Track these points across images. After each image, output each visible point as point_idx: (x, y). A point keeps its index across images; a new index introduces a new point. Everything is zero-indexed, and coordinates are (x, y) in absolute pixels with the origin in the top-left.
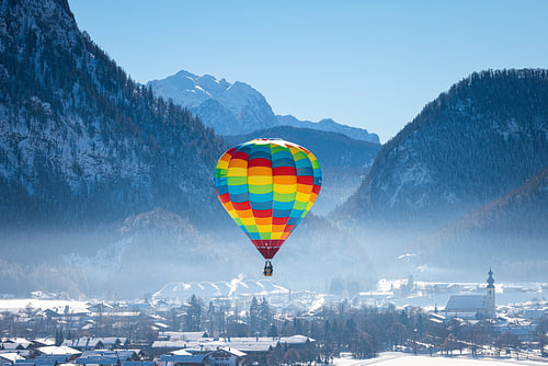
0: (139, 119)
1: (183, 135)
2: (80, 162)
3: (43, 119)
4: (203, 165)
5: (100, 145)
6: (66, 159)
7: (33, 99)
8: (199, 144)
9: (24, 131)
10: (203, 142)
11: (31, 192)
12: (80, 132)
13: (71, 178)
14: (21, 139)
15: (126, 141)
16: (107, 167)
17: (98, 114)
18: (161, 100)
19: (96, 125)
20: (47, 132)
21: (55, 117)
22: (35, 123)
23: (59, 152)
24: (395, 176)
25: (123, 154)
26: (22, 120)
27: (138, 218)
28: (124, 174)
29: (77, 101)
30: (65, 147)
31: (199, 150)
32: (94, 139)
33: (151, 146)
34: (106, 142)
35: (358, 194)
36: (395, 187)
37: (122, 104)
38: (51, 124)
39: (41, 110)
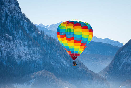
0: (40, 41)
1: (53, 46)
2: (20, 55)
3: (9, 41)
4: (59, 56)
5: (27, 49)
6: (16, 54)
7: (7, 35)
8: (58, 49)
9: (3, 45)
10: (59, 49)
11: (5, 64)
12: (21, 45)
13: (18, 60)
14: (2, 47)
15: (35, 48)
16: (29, 57)
17: (27, 39)
18: (47, 35)
19: (26, 43)
20: (11, 45)
21: (13, 41)
22: (7, 42)
23: (14, 51)
24: (121, 60)
25: (34, 52)
26: (3, 41)
27: (37, 73)
28: (34, 58)
29: (20, 35)
30: (16, 50)
31: (58, 52)
32: (25, 48)
33: (43, 50)
34: (29, 48)
35: (109, 67)
36: (121, 63)
37: (34, 37)
38: (12, 42)
39: (9, 38)
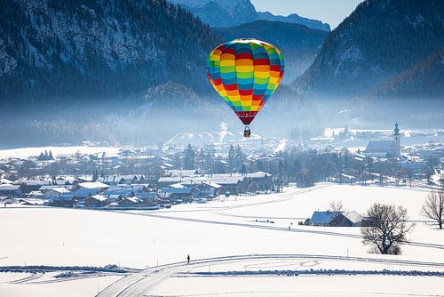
0: (157, 19)
1: (188, 29)
2: (116, 50)
3: (90, 22)
4: (202, 51)
5: (130, 38)
6: (106, 48)
7: (83, 7)
8: (199, 35)
9: (77, 30)
10: (202, 35)
11: (83, 72)
12: (116, 29)
13: (110, 61)
14: (75, 35)
15: (148, 35)
16: (135, 53)
17: (128, 17)
18: (172, 6)
19: (127, 24)
20: (93, 30)
21: (98, 19)
22: (84, 23)
23: (102, 44)
24: (337, 55)
25: (146, 44)
26: (76, 22)
27: (157, 88)
28: (147, 57)
29: (113, 7)
30: (106, 40)
31: (199, 41)
32: (126, 34)
33: (165, 38)
34: (134, 35)
35: (311, 72)
36: (337, 62)
37: (144, 9)
38: (96, 24)
39: (88, 14)
